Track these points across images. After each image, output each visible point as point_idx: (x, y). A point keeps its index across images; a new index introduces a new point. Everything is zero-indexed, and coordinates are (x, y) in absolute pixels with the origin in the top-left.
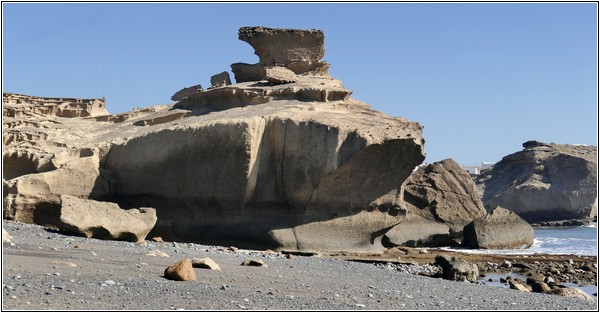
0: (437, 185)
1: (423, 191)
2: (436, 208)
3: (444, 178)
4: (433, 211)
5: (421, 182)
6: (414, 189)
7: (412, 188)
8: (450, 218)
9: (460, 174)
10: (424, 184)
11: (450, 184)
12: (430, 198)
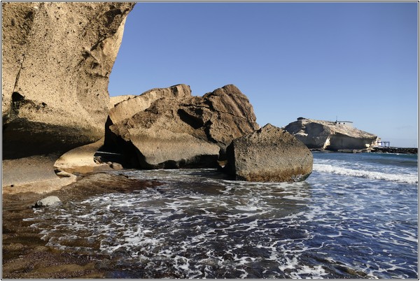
0: (215, 106)
1: (200, 112)
2: (210, 128)
3: (222, 100)
4: (207, 131)
5: (199, 103)
6: (191, 109)
7: (190, 109)
8: (223, 139)
9: (238, 98)
10: (202, 105)
11: (228, 106)
12: (205, 118)
